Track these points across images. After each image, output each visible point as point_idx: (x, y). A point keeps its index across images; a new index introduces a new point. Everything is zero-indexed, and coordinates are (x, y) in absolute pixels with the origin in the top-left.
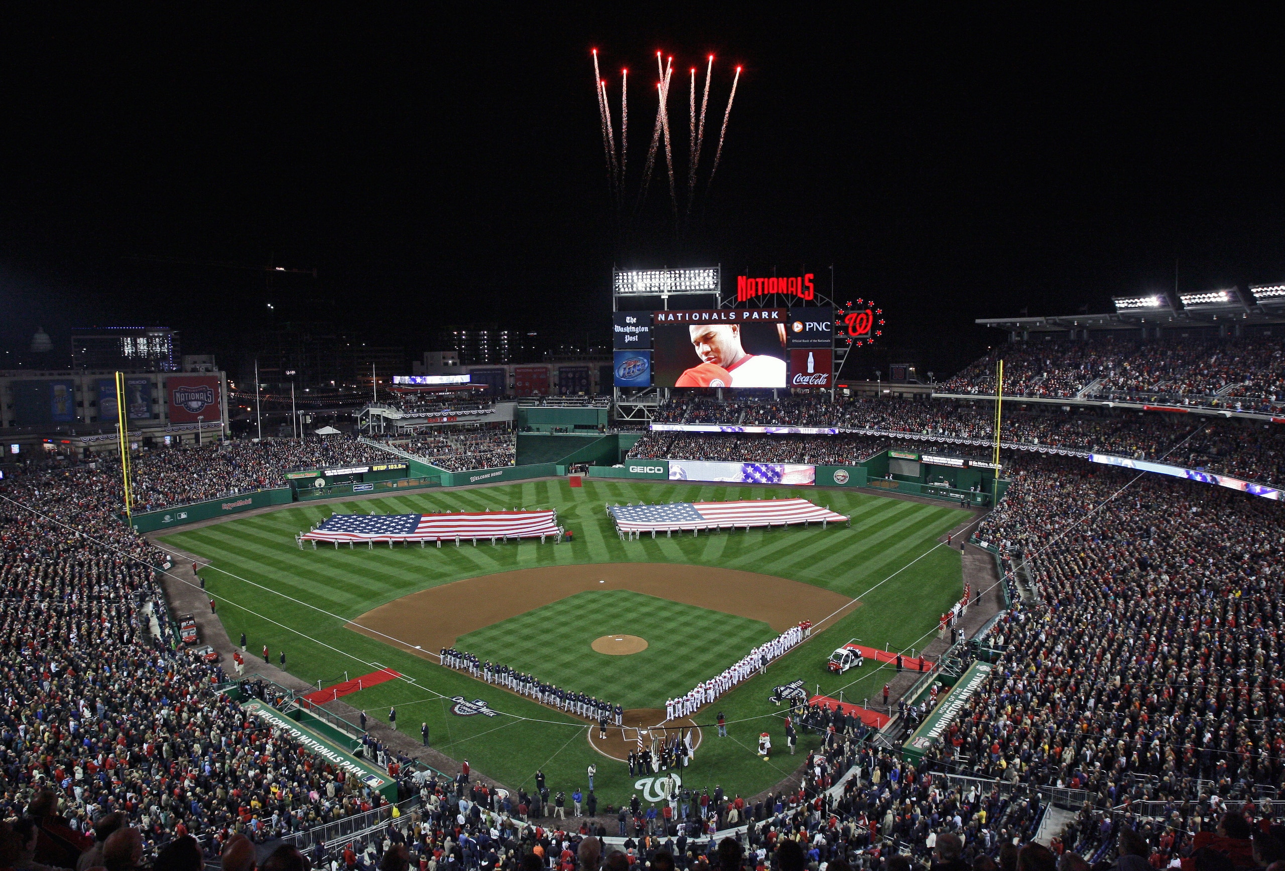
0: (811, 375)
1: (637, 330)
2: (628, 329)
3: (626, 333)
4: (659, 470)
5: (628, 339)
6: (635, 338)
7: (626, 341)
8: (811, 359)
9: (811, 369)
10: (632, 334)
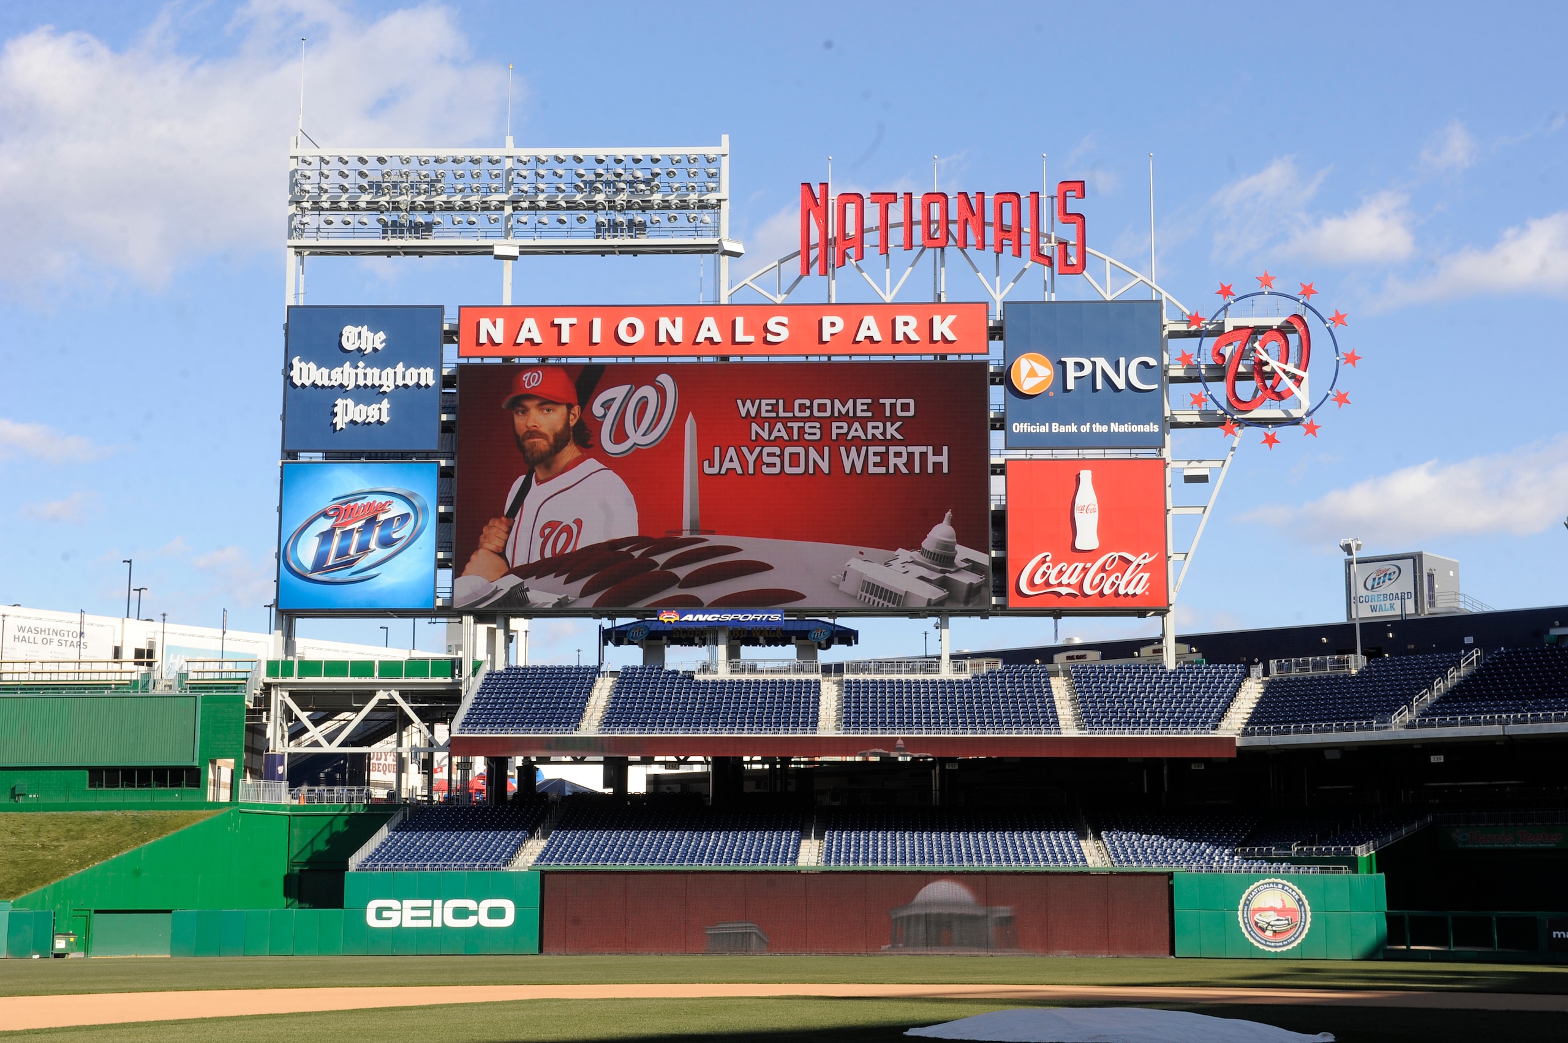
0: (1089, 555)
1: (387, 378)
2: (346, 375)
3: (342, 390)
4: (496, 913)
5: (347, 412)
6: (379, 412)
7: (340, 422)
8: (1087, 495)
9: (1087, 537)
10: (368, 394)
